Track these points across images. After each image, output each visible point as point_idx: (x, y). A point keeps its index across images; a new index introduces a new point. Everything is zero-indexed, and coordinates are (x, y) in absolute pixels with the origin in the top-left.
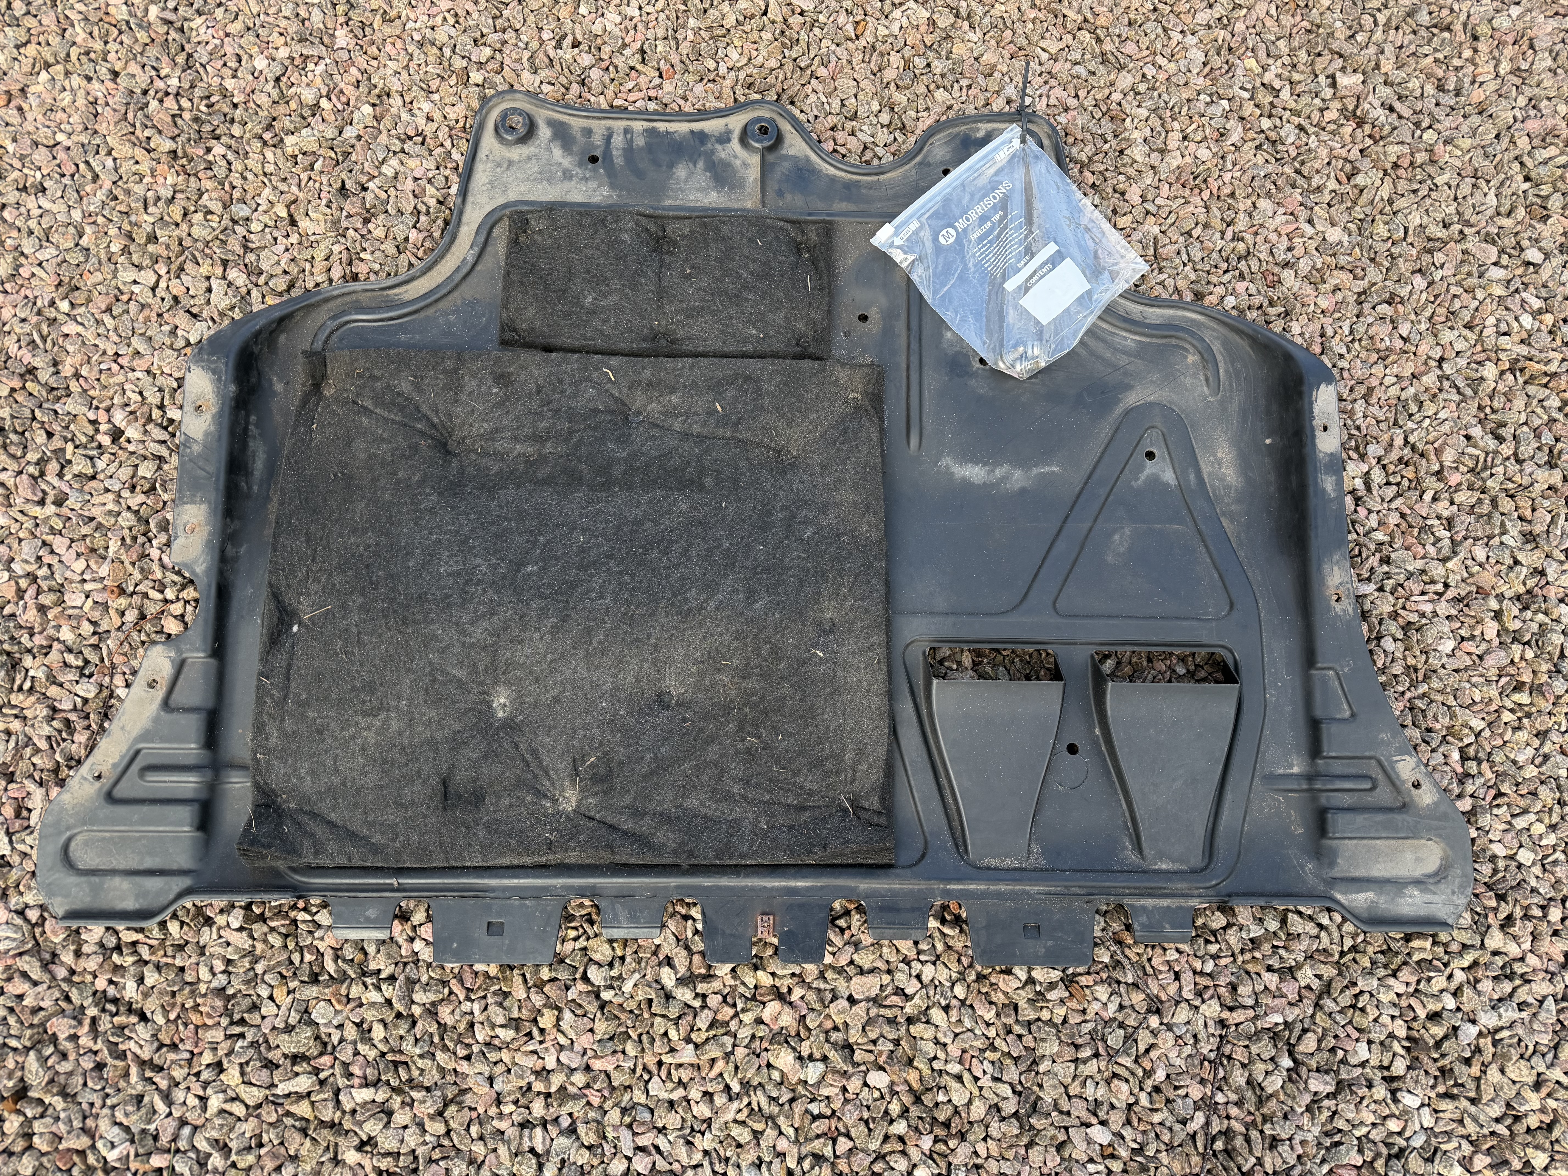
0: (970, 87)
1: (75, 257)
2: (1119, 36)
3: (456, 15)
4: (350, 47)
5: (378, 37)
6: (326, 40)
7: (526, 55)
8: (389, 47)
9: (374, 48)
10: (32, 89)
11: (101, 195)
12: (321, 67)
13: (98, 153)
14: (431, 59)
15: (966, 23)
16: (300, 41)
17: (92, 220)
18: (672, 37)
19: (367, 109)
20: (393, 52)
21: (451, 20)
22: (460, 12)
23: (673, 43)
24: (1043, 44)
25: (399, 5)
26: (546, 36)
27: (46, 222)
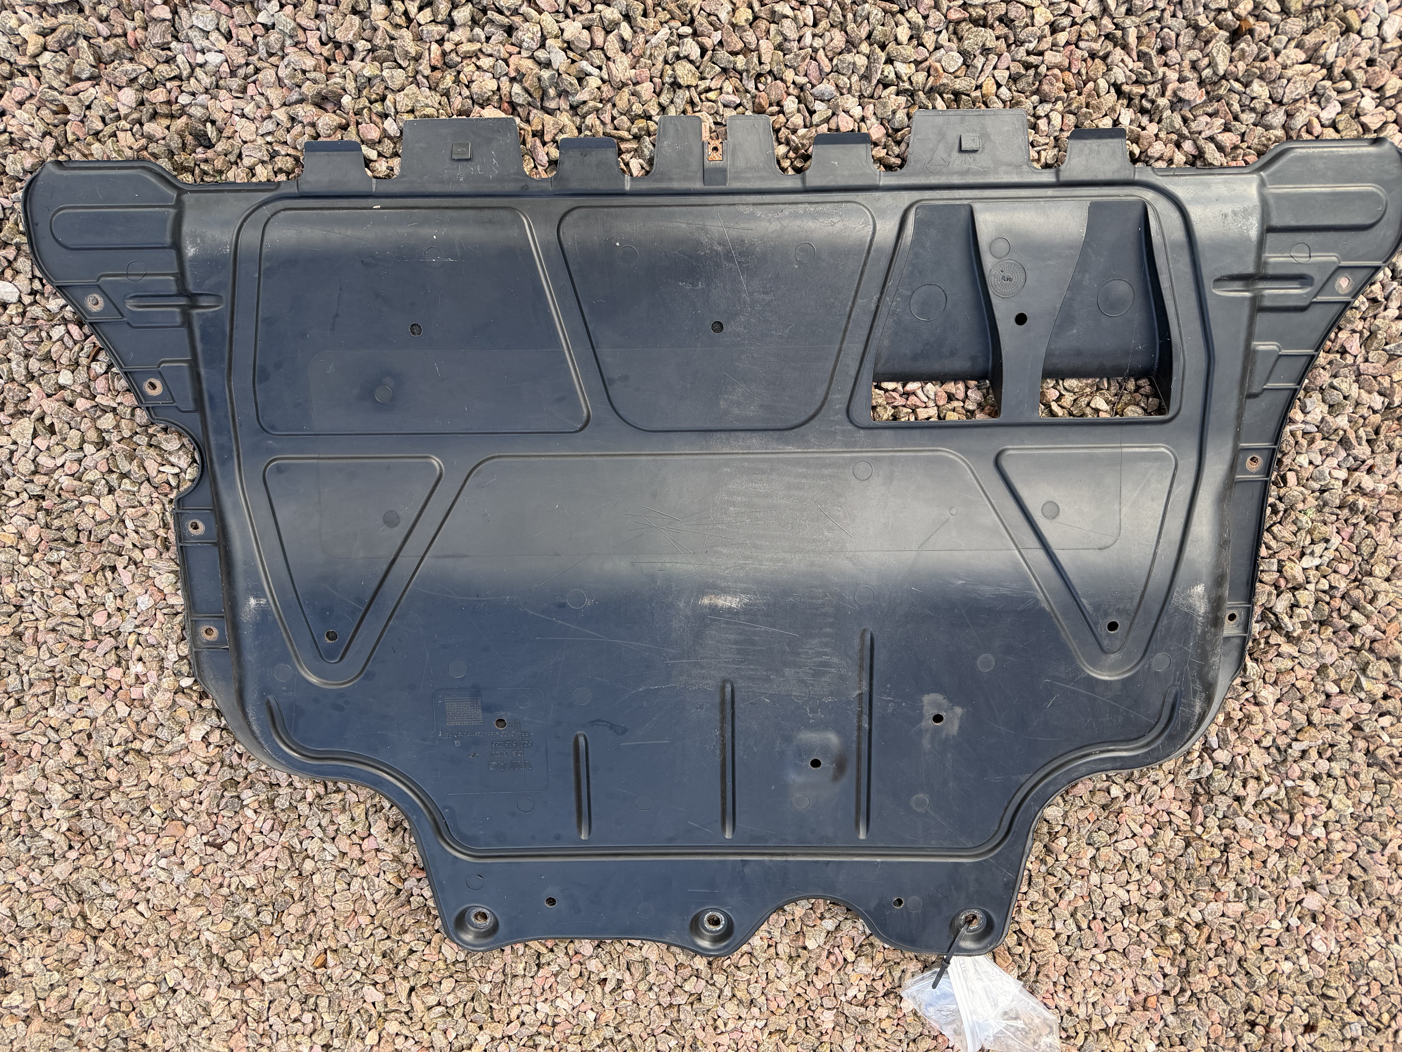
0: (221, 886)
1: (1102, 837)
2: (62, 917)
3: (716, 1028)
4: (820, 1010)
5: (793, 1017)
6: (842, 1020)
7: (651, 979)
8: (783, 1004)
9: (798, 1005)
10: (1124, 1009)
11: (1070, 895)
12: (851, 994)
13: (1069, 937)
14: (743, 986)
15: (215, 950)
16: (867, 1021)
17: (1081, 872)
18: (508, 976)
19: (811, 944)
20: (780, 999)
21: (720, 1023)
22: (711, 1030)
23: (508, 970)
24: (141, 920)
25: (769, 1044)
26: (630, 995)
27: (1123, 876)
